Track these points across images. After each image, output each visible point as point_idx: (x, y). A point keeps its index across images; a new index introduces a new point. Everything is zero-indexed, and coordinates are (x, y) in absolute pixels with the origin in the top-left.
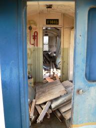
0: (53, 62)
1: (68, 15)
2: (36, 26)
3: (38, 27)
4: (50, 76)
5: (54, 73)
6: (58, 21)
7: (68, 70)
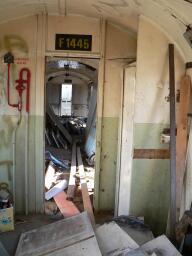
0: (78, 144)
1: (119, 24)
2: (27, 52)
3: (30, 55)
4: (66, 190)
5: (78, 179)
6: (90, 42)
7: (115, 179)
